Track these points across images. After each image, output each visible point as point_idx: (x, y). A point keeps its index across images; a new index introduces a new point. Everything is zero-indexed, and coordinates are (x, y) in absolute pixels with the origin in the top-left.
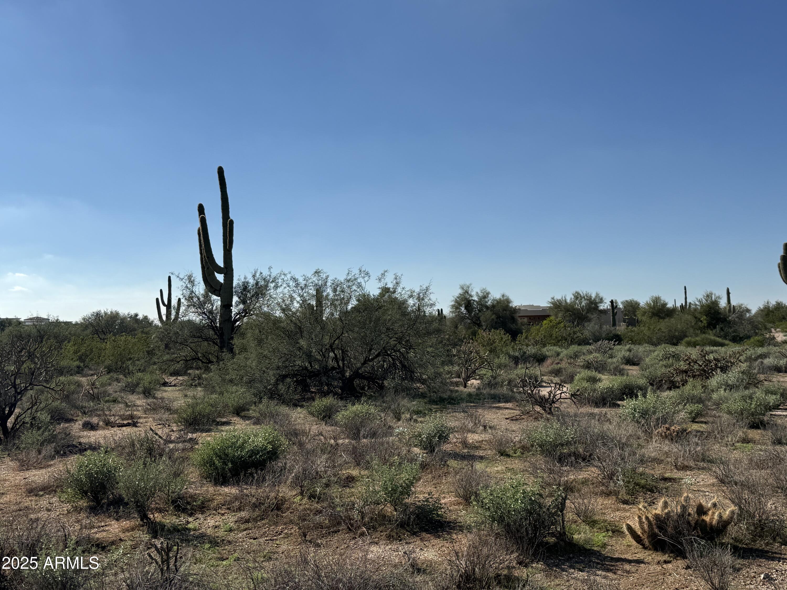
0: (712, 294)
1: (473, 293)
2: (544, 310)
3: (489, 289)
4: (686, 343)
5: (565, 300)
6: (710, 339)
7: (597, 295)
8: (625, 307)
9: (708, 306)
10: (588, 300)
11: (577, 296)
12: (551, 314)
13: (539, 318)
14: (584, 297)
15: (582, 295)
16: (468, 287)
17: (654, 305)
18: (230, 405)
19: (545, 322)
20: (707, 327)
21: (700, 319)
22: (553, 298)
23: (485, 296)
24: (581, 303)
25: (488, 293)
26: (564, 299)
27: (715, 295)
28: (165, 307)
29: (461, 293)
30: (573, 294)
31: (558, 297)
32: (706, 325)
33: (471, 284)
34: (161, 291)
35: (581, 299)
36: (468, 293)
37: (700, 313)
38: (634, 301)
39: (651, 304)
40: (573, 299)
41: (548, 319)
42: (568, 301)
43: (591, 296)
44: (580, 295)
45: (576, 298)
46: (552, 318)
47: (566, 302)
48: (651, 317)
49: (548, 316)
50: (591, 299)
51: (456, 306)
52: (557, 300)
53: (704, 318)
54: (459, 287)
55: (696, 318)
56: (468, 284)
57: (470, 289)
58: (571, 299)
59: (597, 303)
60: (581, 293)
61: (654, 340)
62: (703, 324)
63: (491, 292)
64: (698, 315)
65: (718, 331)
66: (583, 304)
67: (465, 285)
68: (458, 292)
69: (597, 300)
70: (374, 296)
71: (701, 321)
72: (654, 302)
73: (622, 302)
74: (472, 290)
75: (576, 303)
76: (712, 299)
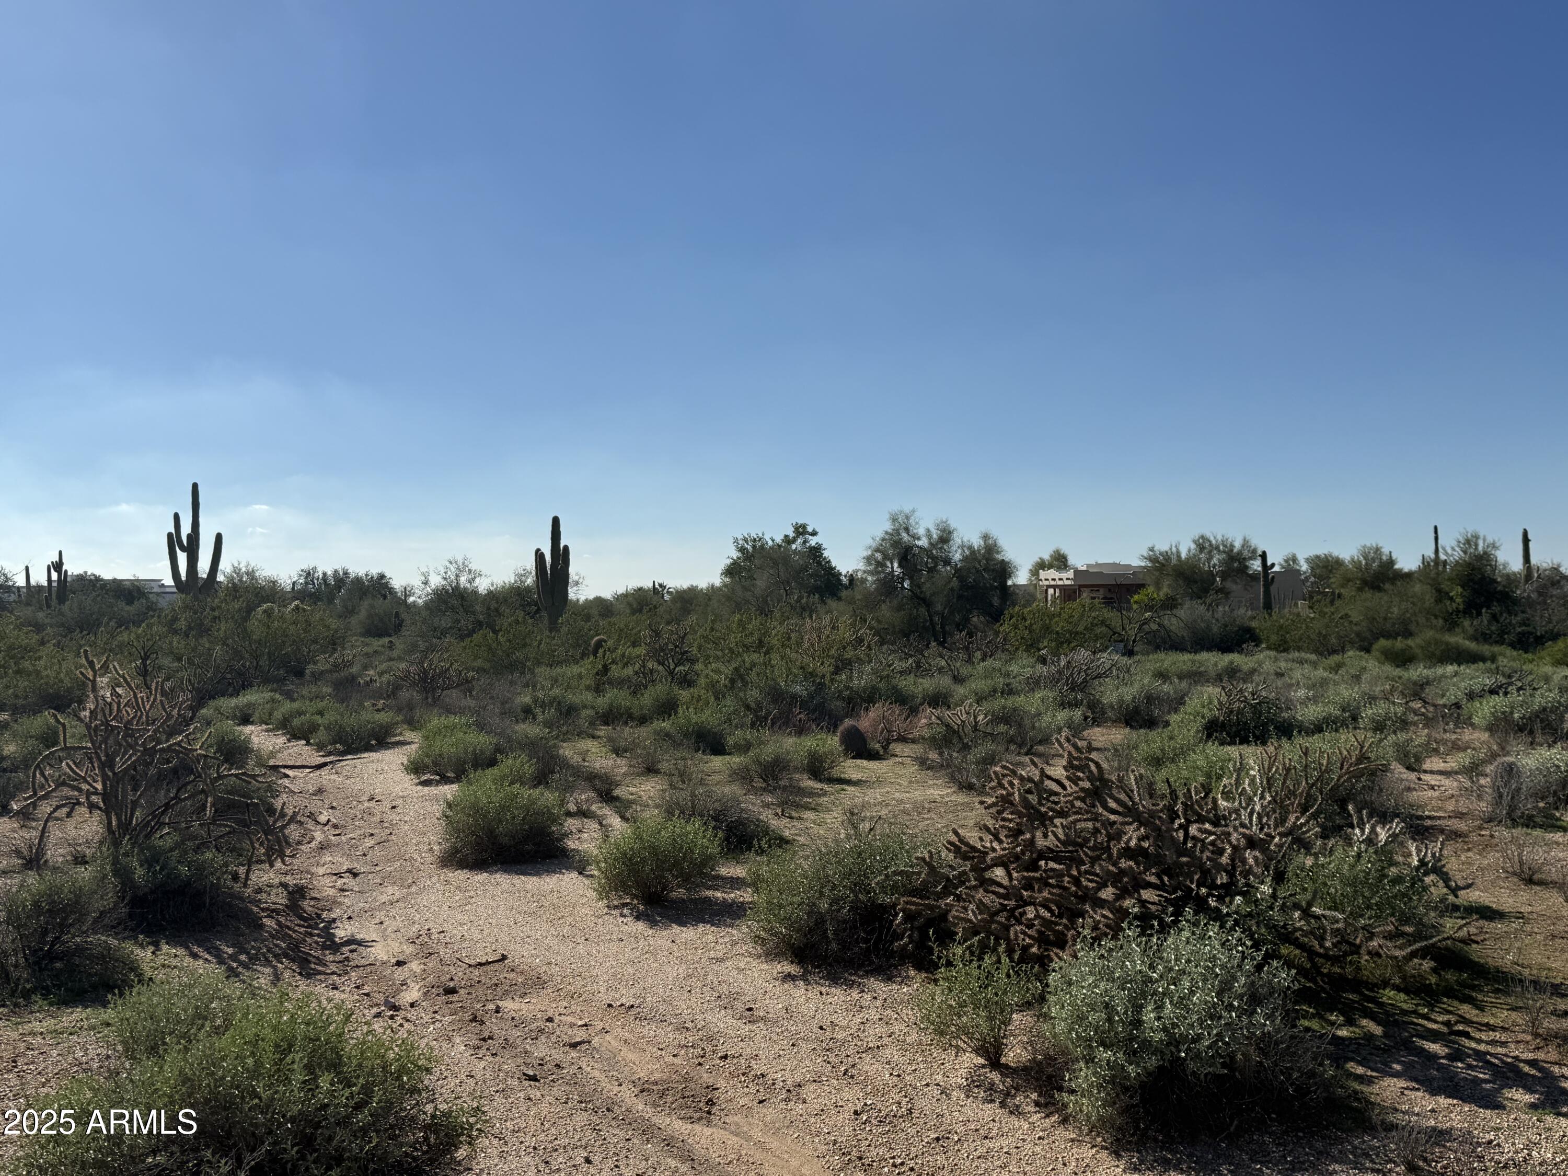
0: (1477, 537)
2: (1138, 571)
3: (953, 524)
5: (1178, 552)
7: (1246, 543)
8: (1312, 569)
9: (1468, 565)
10: (1224, 552)
11: (1203, 544)
12: (1148, 580)
13: (1128, 590)
14: (1217, 548)
15: (1214, 542)
16: (908, 518)
17: (1366, 564)
19: (1136, 597)
20: (1465, 612)
21: (1447, 593)
22: (1152, 549)
23: (945, 537)
24: (1210, 559)
25: (950, 533)
26: (1174, 549)
27: (1485, 541)
29: (890, 531)
30: (1194, 542)
31: (1162, 546)
32: (1461, 607)
33: (914, 511)
34: (177, 517)
35: (1210, 552)
36: (907, 530)
37: (1450, 579)
38: (1331, 556)
39: (1360, 562)
40: (1193, 551)
41: (1143, 591)
42: (1183, 555)
43: (1232, 546)
44: (1210, 542)
45: (1201, 548)
46: (1151, 589)
47: (1179, 556)
48: (1360, 589)
49: (1143, 586)
50: (1232, 550)
52: (1161, 554)
53: (1456, 591)
55: (1439, 591)
56: (907, 509)
57: (912, 521)
58: (1189, 551)
59: (1244, 559)
60: (1212, 539)
62: (1454, 605)
63: (957, 529)
64: (1445, 586)
65: (1486, 622)
67: (901, 512)
69: (1246, 553)
71: (1451, 599)
72: (1366, 557)
73: (1307, 559)
74: (917, 523)
75: (1200, 559)
76: (1476, 548)
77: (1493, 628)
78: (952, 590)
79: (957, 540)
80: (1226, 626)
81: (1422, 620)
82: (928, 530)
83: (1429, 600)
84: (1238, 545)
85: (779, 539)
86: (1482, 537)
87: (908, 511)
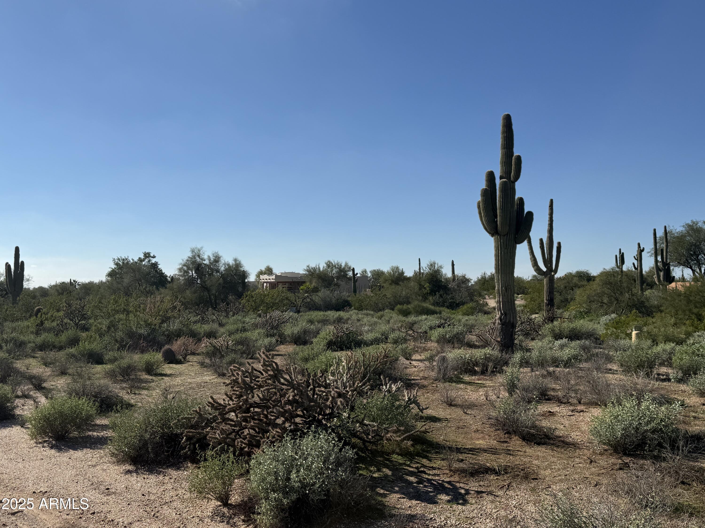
0: (435, 263)
1: (206, 257)
3: (220, 254)
5: (319, 268)
7: (346, 265)
8: (372, 275)
9: (431, 274)
10: (338, 268)
11: (329, 265)
12: (307, 280)
13: (298, 284)
14: (335, 266)
15: (334, 264)
16: (199, 251)
19: (302, 287)
20: (430, 294)
21: (424, 286)
22: (308, 266)
23: (217, 260)
24: (332, 271)
25: (219, 258)
26: (317, 267)
27: (437, 265)
29: (191, 256)
30: (326, 263)
31: (313, 265)
32: (429, 292)
33: (202, 248)
35: (332, 268)
36: (199, 256)
37: (424, 280)
38: (380, 270)
39: (391, 273)
40: (325, 268)
41: (304, 285)
42: (321, 269)
43: (341, 265)
44: (332, 263)
45: (328, 266)
46: (308, 284)
47: (319, 270)
48: (391, 284)
49: (304, 282)
50: (341, 267)
51: (185, 270)
52: (312, 268)
53: (427, 285)
54: (190, 250)
55: (420, 285)
56: (199, 247)
57: (201, 252)
58: (324, 267)
59: (346, 271)
60: (333, 262)
62: (426, 291)
63: (223, 256)
64: (422, 283)
65: (438, 298)
67: (196, 248)
69: (346, 269)
71: (425, 288)
72: (393, 270)
73: (370, 271)
74: (204, 253)
75: (328, 271)
76: (434, 268)
77: (440, 300)
78: (220, 284)
79: (222, 261)
80: (338, 300)
81: (414, 297)
82: (209, 257)
83: (417, 288)
84: (343, 265)
85: (136, 259)
86: (437, 263)
87: (199, 248)
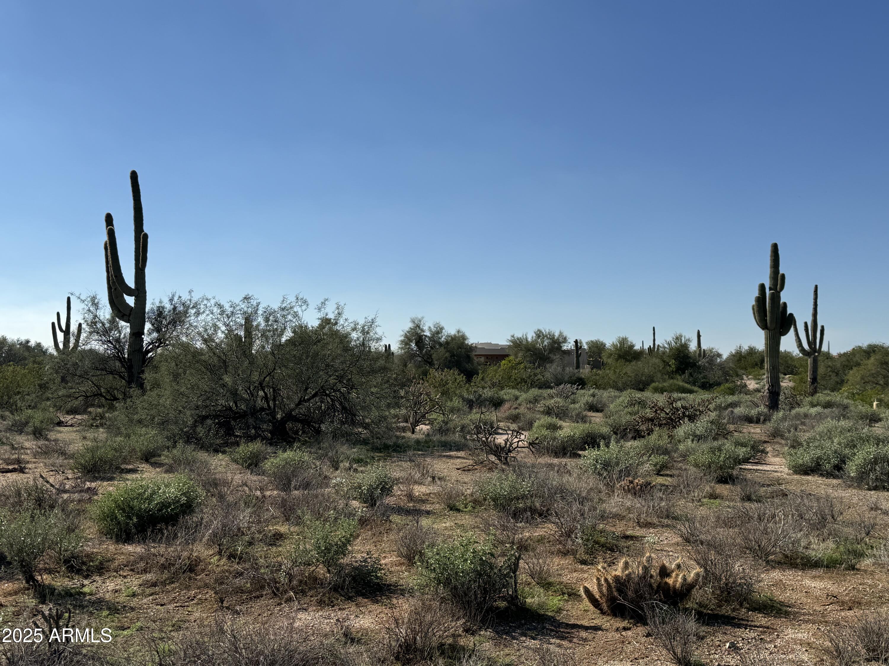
0: (681, 336)
1: (426, 328)
2: (503, 348)
4: (653, 389)
6: (679, 385)
7: (561, 334)
8: (590, 348)
9: (677, 349)
10: (550, 339)
11: (539, 334)
12: (511, 353)
13: (497, 358)
14: (546, 336)
15: (544, 333)
16: (420, 321)
17: (620, 346)
18: (138, 450)
19: (503, 362)
20: (676, 372)
21: (668, 363)
22: (513, 336)
23: (439, 331)
24: (543, 342)
26: (525, 337)
27: (685, 338)
28: (63, 334)
29: (411, 327)
30: (535, 332)
31: (519, 334)
32: (674, 370)
33: (423, 318)
34: (58, 314)
35: (543, 338)
36: (419, 327)
37: (669, 356)
38: (598, 341)
39: (617, 345)
40: (534, 338)
41: (507, 359)
42: (530, 339)
43: (554, 335)
44: (543, 333)
45: (538, 336)
46: (511, 358)
47: (527, 340)
48: (617, 360)
49: (507, 356)
50: (554, 338)
51: (406, 342)
52: (518, 339)
53: (672, 362)
54: (410, 320)
55: (664, 361)
57: (422, 323)
58: (532, 338)
59: (560, 342)
60: (543, 331)
61: (620, 385)
62: (671, 369)
63: (445, 328)
64: (666, 359)
65: (687, 377)
66: (546, 343)
67: (416, 318)
68: (408, 326)
69: (561, 340)
70: (312, 327)
71: (670, 366)
72: (620, 343)
73: (587, 343)
74: (424, 324)
75: (538, 342)
76: (681, 341)
77: (690, 380)
79: (445, 333)
81: (659, 375)
83: (661, 365)
86: (683, 336)
87: (420, 317)
